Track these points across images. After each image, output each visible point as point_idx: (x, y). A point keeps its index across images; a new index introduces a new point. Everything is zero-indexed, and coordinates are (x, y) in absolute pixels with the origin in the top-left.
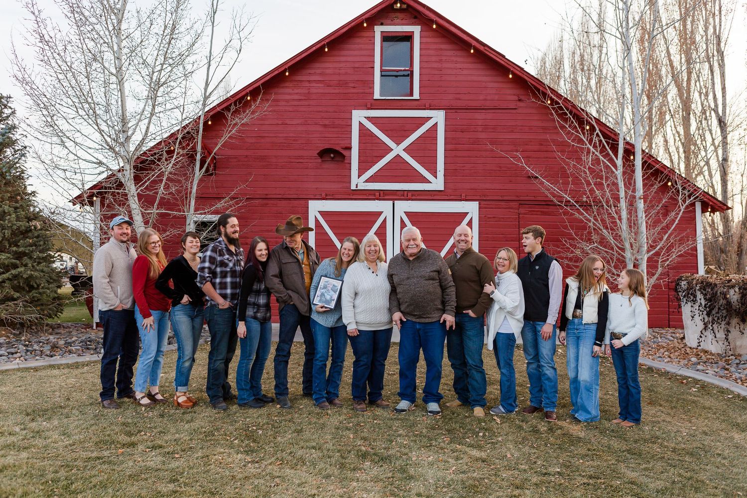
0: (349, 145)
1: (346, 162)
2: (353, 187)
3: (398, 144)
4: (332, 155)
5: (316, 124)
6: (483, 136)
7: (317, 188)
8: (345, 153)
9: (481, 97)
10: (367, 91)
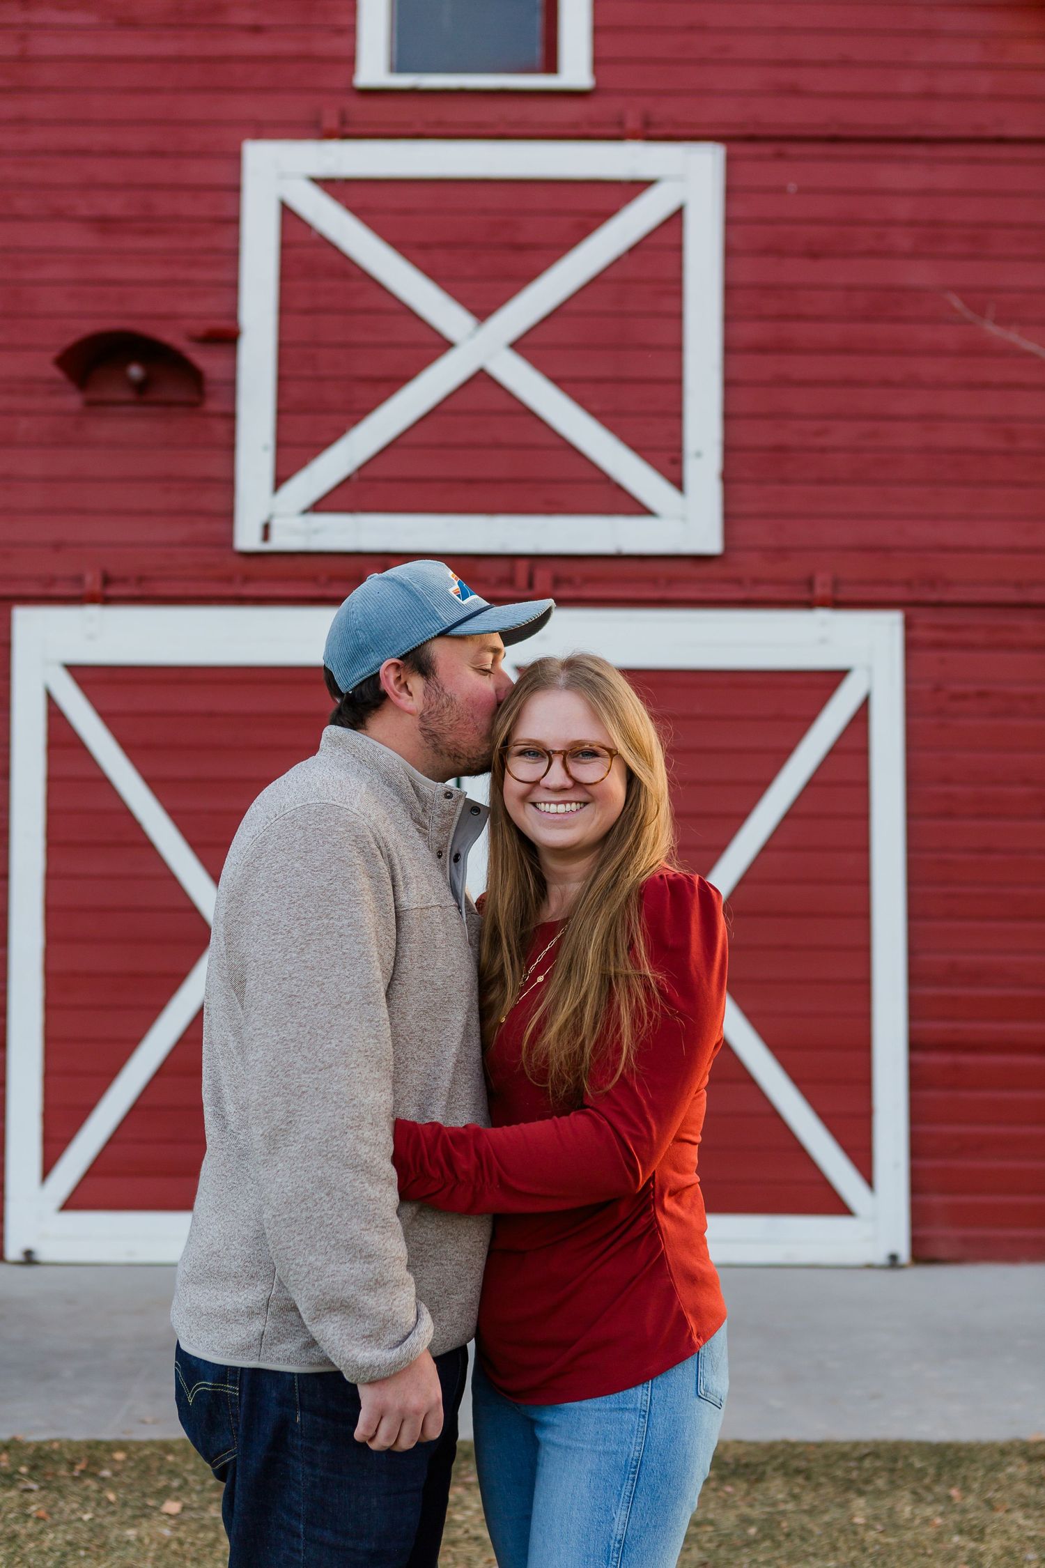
0: (223, 324)
1: (212, 405)
2: (247, 538)
3: (482, 312)
4: (135, 371)
5: (58, 215)
6: (919, 274)
7: (58, 546)
8: (205, 360)
9: (909, 83)
10: (325, 45)
